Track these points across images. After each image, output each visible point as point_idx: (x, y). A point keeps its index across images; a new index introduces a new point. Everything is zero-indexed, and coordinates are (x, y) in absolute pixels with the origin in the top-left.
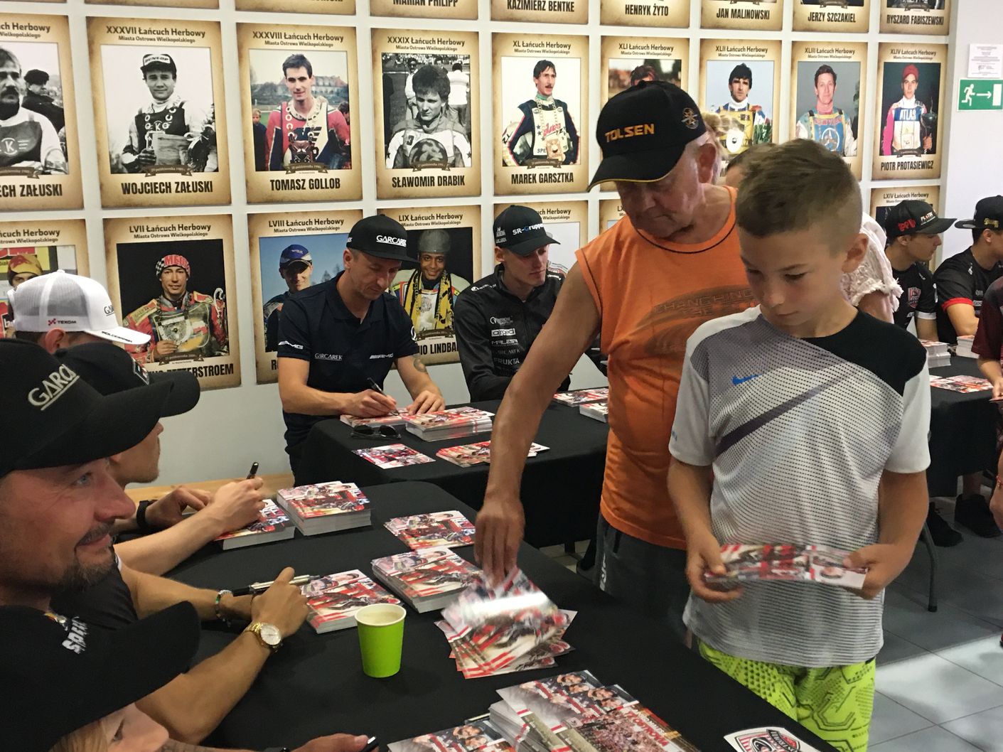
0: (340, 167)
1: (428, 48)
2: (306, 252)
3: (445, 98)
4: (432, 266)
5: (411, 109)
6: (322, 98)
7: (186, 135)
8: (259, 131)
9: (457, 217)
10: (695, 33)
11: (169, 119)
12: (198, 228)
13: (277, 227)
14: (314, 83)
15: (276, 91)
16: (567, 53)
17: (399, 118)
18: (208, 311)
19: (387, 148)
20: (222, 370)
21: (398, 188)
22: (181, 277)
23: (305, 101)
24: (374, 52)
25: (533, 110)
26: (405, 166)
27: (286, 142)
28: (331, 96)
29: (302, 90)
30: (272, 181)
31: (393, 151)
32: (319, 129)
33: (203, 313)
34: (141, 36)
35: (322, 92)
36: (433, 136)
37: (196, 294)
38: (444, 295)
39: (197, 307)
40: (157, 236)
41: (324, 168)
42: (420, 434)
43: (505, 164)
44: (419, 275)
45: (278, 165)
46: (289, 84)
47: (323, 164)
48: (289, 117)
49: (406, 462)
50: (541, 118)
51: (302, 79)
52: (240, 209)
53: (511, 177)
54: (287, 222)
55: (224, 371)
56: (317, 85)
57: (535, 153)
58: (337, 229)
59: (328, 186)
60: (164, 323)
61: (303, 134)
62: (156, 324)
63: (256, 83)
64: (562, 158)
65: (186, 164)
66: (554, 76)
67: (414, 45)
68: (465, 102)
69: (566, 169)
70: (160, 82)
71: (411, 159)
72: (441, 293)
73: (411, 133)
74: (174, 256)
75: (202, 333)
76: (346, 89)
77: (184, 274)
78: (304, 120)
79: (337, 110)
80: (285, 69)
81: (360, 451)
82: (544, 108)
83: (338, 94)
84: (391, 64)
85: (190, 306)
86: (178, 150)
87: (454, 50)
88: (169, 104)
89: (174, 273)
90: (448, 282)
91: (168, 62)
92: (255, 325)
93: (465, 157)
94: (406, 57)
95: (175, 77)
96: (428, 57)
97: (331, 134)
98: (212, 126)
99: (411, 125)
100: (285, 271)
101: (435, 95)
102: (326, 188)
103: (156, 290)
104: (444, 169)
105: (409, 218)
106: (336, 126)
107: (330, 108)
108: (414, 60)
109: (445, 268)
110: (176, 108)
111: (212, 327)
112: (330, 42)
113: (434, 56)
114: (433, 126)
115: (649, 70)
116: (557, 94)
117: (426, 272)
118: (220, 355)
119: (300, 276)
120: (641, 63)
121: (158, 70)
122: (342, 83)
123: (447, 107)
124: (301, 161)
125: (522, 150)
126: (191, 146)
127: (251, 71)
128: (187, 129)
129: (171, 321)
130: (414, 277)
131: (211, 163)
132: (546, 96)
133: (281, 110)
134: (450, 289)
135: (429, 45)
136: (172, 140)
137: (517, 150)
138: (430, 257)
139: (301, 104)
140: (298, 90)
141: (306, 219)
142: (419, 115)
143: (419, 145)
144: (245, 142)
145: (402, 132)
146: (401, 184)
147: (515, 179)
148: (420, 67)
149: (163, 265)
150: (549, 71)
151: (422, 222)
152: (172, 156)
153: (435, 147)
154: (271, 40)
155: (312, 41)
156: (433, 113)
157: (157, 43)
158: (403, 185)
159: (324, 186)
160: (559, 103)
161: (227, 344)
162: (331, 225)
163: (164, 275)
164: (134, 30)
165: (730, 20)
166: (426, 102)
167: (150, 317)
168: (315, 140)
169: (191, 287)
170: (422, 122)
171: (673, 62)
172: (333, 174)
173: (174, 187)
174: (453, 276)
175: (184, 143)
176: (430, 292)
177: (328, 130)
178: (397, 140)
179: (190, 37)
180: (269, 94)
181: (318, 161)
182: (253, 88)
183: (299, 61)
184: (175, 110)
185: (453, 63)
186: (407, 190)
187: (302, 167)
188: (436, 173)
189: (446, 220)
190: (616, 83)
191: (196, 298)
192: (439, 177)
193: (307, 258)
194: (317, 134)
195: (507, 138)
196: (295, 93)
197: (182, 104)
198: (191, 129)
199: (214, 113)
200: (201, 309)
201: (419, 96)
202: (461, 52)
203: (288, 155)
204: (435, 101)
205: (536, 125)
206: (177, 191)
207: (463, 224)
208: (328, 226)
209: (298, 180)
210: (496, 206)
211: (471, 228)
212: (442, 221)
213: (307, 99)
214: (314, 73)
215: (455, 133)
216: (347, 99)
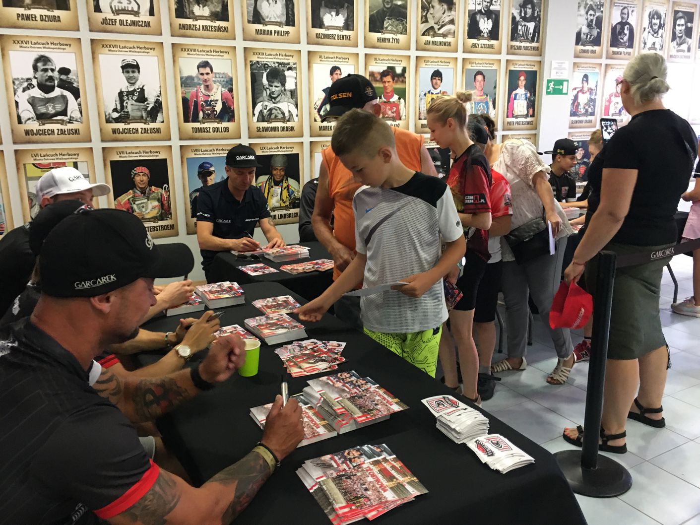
0: (228, 121)
1: (274, 58)
2: (211, 166)
3: (283, 85)
4: (278, 173)
5: (266, 91)
6: (218, 83)
7: (146, 103)
8: (185, 101)
9: (291, 148)
10: (413, 53)
11: (137, 94)
12: (154, 152)
13: (196, 152)
15: (193, 80)
16: (347, 62)
17: (259, 95)
18: (160, 196)
21: (259, 133)
22: (145, 179)
23: (210, 86)
24: (246, 60)
26: (263, 121)
27: (200, 108)
28: (223, 83)
29: (208, 80)
30: (193, 128)
31: (257, 113)
32: (217, 100)
33: (157, 197)
34: (120, 50)
35: (218, 81)
36: (278, 105)
37: (153, 188)
38: (285, 189)
39: (154, 194)
40: (132, 157)
41: (220, 121)
42: (271, 259)
43: (315, 120)
44: (271, 178)
45: (195, 119)
46: (201, 77)
47: (220, 119)
48: (201, 94)
49: (264, 272)
51: (207, 74)
52: (176, 143)
53: (319, 127)
54: (201, 150)
55: (169, 228)
56: (216, 77)
59: (223, 131)
60: (137, 203)
61: (208, 103)
62: (132, 203)
63: (183, 76)
65: (146, 118)
66: (340, 74)
67: (267, 57)
68: (295, 88)
70: (131, 75)
71: (266, 117)
72: (283, 189)
73: (266, 103)
74: (141, 167)
75: (157, 208)
76: (231, 79)
77: (147, 177)
78: (209, 96)
79: (227, 91)
80: (198, 68)
81: (240, 267)
83: (227, 82)
84: (254, 67)
85: (150, 194)
86: (142, 111)
87: (288, 59)
88: (136, 86)
89: (141, 176)
91: (135, 63)
92: (185, 204)
93: (295, 116)
94: (263, 63)
95: (139, 72)
96: (274, 63)
97: (224, 104)
98: (160, 98)
99: (266, 99)
100: (201, 176)
101: (279, 83)
104: (283, 123)
105: (266, 148)
106: (226, 99)
107: (223, 89)
108: (267, 64)
109: (285, 174)
110: (140, 88)
111: (162, 205)
112: (222, 54)
113: (277, 63)
114: (277, 100)
115: (389, 72)
117: (275, 177)
118: (167, 220)
119: (208, 178)
120: (385, 68)
121: (130, 68)
122: (229, 76)
123: (285, 90)
124: (208, 117)
125: (324, 113)
126: (149, 109)
127: (180, 69)
128: (146, 100)
129: (140, 202)
130: (269, 179)
131: (159, 118)
133: (197, 90)
134: (288, 186)
135: (275, 57)
136: (138, 105)
137: (322, 113)
138: (277, 169)
139: (207, 87)
140: (206, 80)
141: (211, 149)
142: (270, 94)
143: (271, 110)
144: (177, 107)
145: (262, 103)
146: (261, 130)
147: (321, 128)
148: (270, 68)
149: (135, 172)
150: (338, 72)
151: (272, 150)
152: (139, 114)
153: (279, 111)
154: (190, 53)
156: (278, 93)
157: (129, 53)
159: (220, 131)
161: (171, 214)
163: (135, 177)
164: (116, 46)
165: (431, 46)
166: (274, 87)
167: (129, 200)
168: (215, 106)
170: (271, 98)
171: (402, 68)
172: (225, 124)
173: (140, 130)
174: (289, 179)
175: (144, 107)
176: (277, 187)
177: (222, 101)
178: (259, 107)
179: (147, 51)
180: (190, 81)
181: (217, 117)
182: (181, 78)
183: (205, 64)
184: (139, 90)
185: (288, 67)
186: (264, 133)
188: (280, 125)
189: (285, 150)
190: (373, 78)
191: (153, 190)
192: (281, 127)
193: (212, 169)
194: (216, 103)
195: (316, 106)
196: (204, 81)
197: (143, 86)
198: (149, 100)
199: (160, 91)
200: (156, 195)
201: (270, 84)
202: (291, 61)
203: (201, 114)
204: (278, 87)
206: (142, 133)
207: (294, 152)
208: (223, 152)
209: (206, 128)
210: (311, 142)
211: (298, 154)
212: (283, 150)
213: (211, 84)
214: (214, 71)
215: (289, 104)
216: (232, 85)
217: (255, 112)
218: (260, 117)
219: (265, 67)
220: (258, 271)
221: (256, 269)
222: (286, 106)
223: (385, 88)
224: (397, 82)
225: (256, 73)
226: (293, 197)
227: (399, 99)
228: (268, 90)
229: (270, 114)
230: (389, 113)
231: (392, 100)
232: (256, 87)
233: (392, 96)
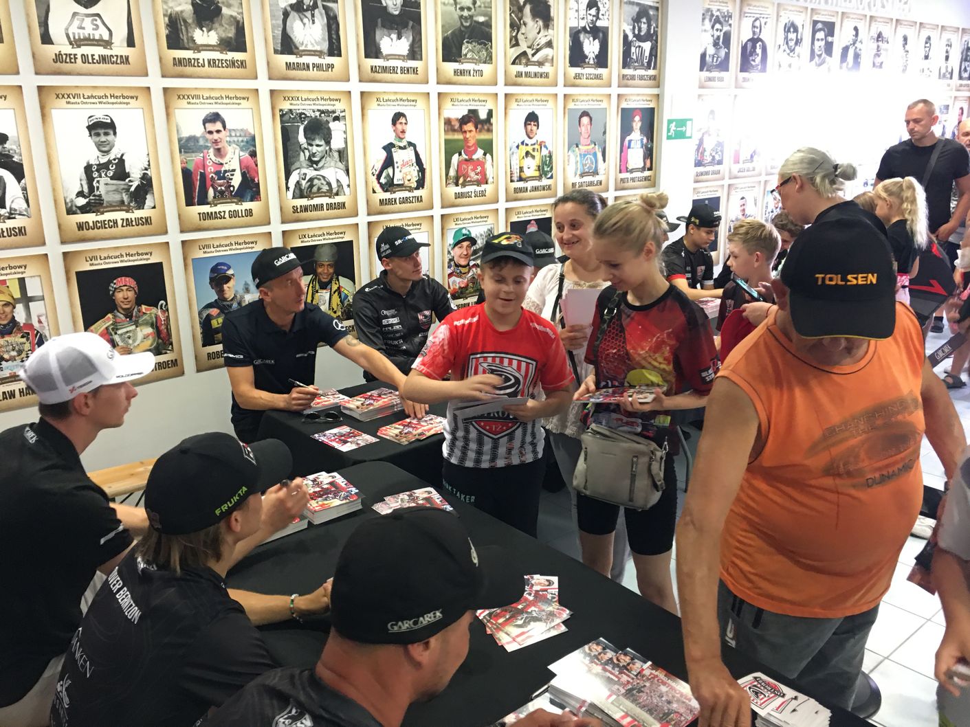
0: (252, 200)
1: (314, 104)
2: (229, 268)
3: (328, 143)
4: (325, 271)
5: (304, 153)
6: (235, 146)
7: (127, 180)
8: (187, 174)
9: (341, 233)
10: (501, 89)
11: (113, 168)
12: (142, 254)
13: (205, 250)
14: (228, 134)
15: (198, 142)
16: (415, 106)
18: (154, 319)
19: (287, 184)
20: (168, 364)
21: (296, 215)
22: (131, 295)
23: (222, 149)
24: (273, 108)
25: (393, 149)
26: (302, 197)
27: (209, 183)
29: (219, 140)
30: (199, 214)
31: (292, 185)
32: (234, 170)
33: (150, 321)
34: (85, 100)
35: (234, 141)
36: (322, 172)
37: (144, 307)
38: (334, 293)
39: (145, 317)
40: (109, 263)
41: (240, 201)
42: (358, 417)
43: (374, 192)
44: (315, 279)
45: (203, 201)
46: (208, 136)
47: (238, 198)
48: (209, 162)
49: (358, 444)
50: (398, 156)
51: (218, 131)
52: (175, 237)
53: (379, 201)
54: (213, 245)
55: (170, 366)
56: (231, 136)
57: (395, 182)
58: (252, 248)
59: (244, 215)
60: (119, 332)
61: (221, 175)
62: (113, 333)
63: (182, 136)
64: (414, 185)
65: (129, 203)
66: (406, 124)
67: (303, 102)
68: (344, 146)
69: (417, 193)
70: (103, 138)
71: (305, 191)
72: (332, 292)
73: (304, 171)
74: (123, 278)
75: (150, 337)
76: (253, 138)
77: (133, 292)
78: (222, 164)
79: (247, 155)
80: (204, 124)
81: (316, 435)
82: (400, 148)
83: (247, 142)
84: (286, 118)
85: (139, 317)
86: (122, 193)
87: (334, 105)
88: (112, 156)
89: (124, 292)
90: (337, 282)
91: (109, 121)
92: (193, 327)
93: (345, 187)
94: (298, 112)
95: (115, 134)
96: (314, 112)
97: (244, 175)
98: (148, 172)
99: (304, 165)
100: (214, 283)
101: (321, 141)
102: (242, 216)
103: (111, 307)
104: (330, 197)
105: (307, 236)
106: (247, 167)
107: (242, 153)
108: (304, 114)
109: (335, 272)
110: (118, 158)
111: (158, 332)
112: (238, 101)
113: (318, 110)
114: (320, 165)
115: (471, 117)
116: (409, 137)
117: (321, 276)
118: (166, 353)
119: (225, 286)
120: (466, 113)
121: (101, 129)
122: (250, 134)
123: (330, 149)
124: (221, 196)
125: (386, 181)
126: (132, 189)
127: (177, 126)
128: (128, 175)
129: (125, 330)
130: (312, 281)
131: (149, 201)
132: (401, 139)
133: (203, 157)
134: (339, 288)
135: (314, 102)
136: (116, 185)
138: (323, 265)
139: (219, 152)
140: (216, 140)
141: (228, 242)
142: (309, 157)
143: (311, 180)
144: (175, 183)
145: (298, 171)
146: (299, 210)
147: (382, 202)
148: (309, 119)
149: (115, 286)
150: (402, 120)
151: (316, 238)
152: (117, 197)
153: (323, 181)
154: (192, 101)
155: (224, 101)
156: (320, 154)
157: (99, 106)
158: (301, 211)
159: (240, 215)
160: (410, 144)
161: (171, 344)
162: (247, 245)
163: (116, 294)
164: (78, 96)
165: (524, 79)
166: (314, 147)
167: (107, 328)
168: (231, 179)
169: (139, 301)
170: (312, 162)
171: (487, 111)
172: (247, 205)
173: (120, 223)
174: (340, 278)
175: (126, 187)
176: (324, 291)
177: (241, 171)
178: (294, 178)
179: (126, 100)
180: (193, 144)
181: (235, 196)
182: (180, 140)
183: (215, 118)
184: (117, 160)
185: (333, 116)
186: (304, 215)
187: (221, 201)
188: (324, 201)
189: (334, 236)
190: (449, 127)
191: (144, 311)
192: (327, 204)
193: (230, 272)
194: (232, 175)
195: (374, 171)
196: (213, 143)
197: (122, 155)
198: (132, 175)
199: (149, 161)
200: (148, 318)
201: (309, 142)
202: (339, 107)
203: (211, 192)
204: (320, 146)
205: (395, 161)
206: (122, 226)
207: (346, 239)
208: (245, 246)
209: (220, 212)
210: (369, 223)
211: (352, 241)
212: (331, 237)
213: (224, 147)
214: (228, 127)
215: (337, 170)
216: (255, 146)
217: (289, 185)
218: (297, 191)
219: (301, 118)
220: (348, 442)
221: (343, 438)
222: (332, 172)
223: (466, 140)
224: (480, 131)
225: (289, 129)
226: (346, 303)
227: (485, 154)
228: (306, 152)
229: (311, 186)
230: (472, 174)
231: (475, 157)
232: (289, 148)
233: (475, 152)
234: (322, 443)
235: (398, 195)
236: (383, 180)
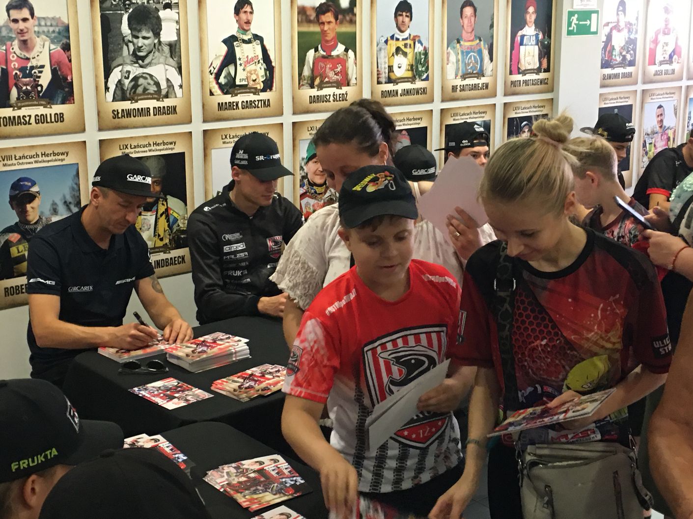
0: (63, 103)
2: (34, 184)
3: (157, 34)
5: (128, 46)
6: (44, 37)
9: (171, 143)
13: (6, 162)
14: (37, 23)
17: (116, 54)
19: (106, 83)
21: (119, 120)
23: (29, 41)
25: (235, 43)
26: (124, 98)
27: (11, 81)
28: (53, 35)
29: (25, 30)
30: (0, 118)
31: (112, 85)
32: (43, 67)
35: (44, 32)
36: (147, 70)
38: (161, 215)
41: (49, 103)
42: (186, 366)
43: (212, 94)
45: (4, 103)
46: (12, 25)
47: (48, 100)
48: (13, 57)
49: (187, 400)
50: (243, 51)
51: (25, 20)
53: (217, 105)
54: (15, 157)
56: (40, 25)
58: (62, 160)
59: (53, 120)
61: (27, 72)
64: (260, 86)
66: (252, 13)
68: (176, 38)
69: (263, 96)
71: (128, 92)
72: (158, 215)
73: (128, 68)
76: (67, 29)
78: (28, 59)
79: (59, 48)
80: (8, 11)
81: (136, 389)
82: (244, 41)
83: (59, 33)
84: (107, 4)
90: (165, 203)
97: (54, 72)
99: (128, 61)
100: (14, 203)
101: (149, 32)
102: (51, 122)
104: (158, 100)
105: (129, 146)
106: (59, 63)
107: (53, 47)
109: (162, 190)
114: (147, 61)
115: (330, 6)
116: (254, 29)
119: (29, 207)
122: (63, 23)
123: (160, 43)
124: (26, 97)
125: (226, 81)
132: (245, 31)
133: (6, 50)
134: (167, 210)
139: (25, 44)
140: (22, 30)
141: (33, 153)
142: (134, 51)
143: (136, 79)
145: (120, 68)
146: (120, 115)
147: (221, 106)
148: (134, 6)
150: (247, 8)
151: (140, 149)
153: (150, 81)
156: (147, 49)
158: (122, 116)
159: (49, 120)
160: (256, 37)
162: (57, 157)
166: (140, 39)
168: (39, 77)
170: (138, 58)
172: (57, 109)
176: (149, 213)
177: (51, 67)
178: (116, 75)
181: (44, 97)
183: (21, 3)
185: (164, 3)
186: (126, 121)
187: (27, 103)
188: (152, 104)
189: (162, 147)
190: (304, 18)
192: (154, 108)
193: (35, 189)
194: (41, 72)
196: (18, 33)
201: (134, 33)
203: (14, 93)
204: (148, 38)
205: (237, 58)
207: (177, 150)
208: (54, 158)
209: (24, 116)
210: (205, 132)
211: (183, 154)
212: (158, 148)
213: (31, 39)
214: (36, 14)
215: (167, 67)
216: (68, 38)
217: (109, 84)
218: (119, 93)
220: (175, 397)
221: (168, 393)
222: (161, 71)
223: (324, 32)
224: (341, 23)
225: (109, 17)
226: (175, 228)
227: (346, 50)
228: (131, 45)
229: (136, 86)
230: (331, 74)
231: (334, 53)
232: (110, 40)
233: (334, 47)
234: (143, 399)
235: (241, 98)
236: (222, 80)
